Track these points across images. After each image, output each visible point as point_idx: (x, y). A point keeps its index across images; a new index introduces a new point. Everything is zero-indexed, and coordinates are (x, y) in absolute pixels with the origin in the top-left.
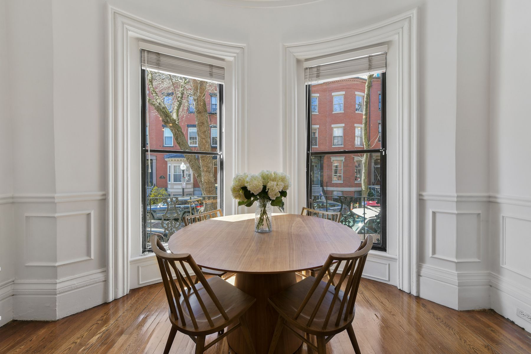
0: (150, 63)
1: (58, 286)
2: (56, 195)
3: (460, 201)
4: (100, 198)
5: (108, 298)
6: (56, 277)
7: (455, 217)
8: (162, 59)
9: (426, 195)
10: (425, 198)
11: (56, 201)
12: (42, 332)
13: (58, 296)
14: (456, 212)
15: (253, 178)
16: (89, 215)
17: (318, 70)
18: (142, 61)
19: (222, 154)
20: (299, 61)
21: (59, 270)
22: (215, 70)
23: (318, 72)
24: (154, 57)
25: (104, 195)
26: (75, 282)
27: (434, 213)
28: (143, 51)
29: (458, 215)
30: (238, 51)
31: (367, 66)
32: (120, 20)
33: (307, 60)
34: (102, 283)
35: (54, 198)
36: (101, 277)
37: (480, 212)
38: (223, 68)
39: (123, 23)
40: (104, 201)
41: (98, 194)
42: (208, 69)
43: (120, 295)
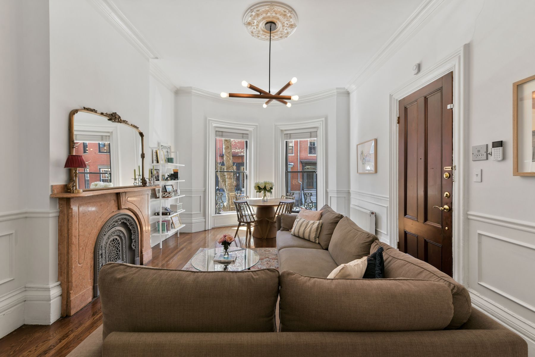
0: (219, 136)
1: (193, 221)
2: (192, 189)
3: (338, 192)
4: (204, 190)
5: (206, 228)
6: (192, 218)
7: (336, 198)
8: (224, 134)
9: (328, 190)
10: (328, 191)
11: (192, 191)
12: (187, 237)
13: (193, 224)
14: (336, 196)
15: (262, 183)
16: (201, 196)
17: (290, 135)
18: (216, 135)
19: (247, 172)
20: (282, 131)
21: (193, 215)
22: (244, 135)
23: (290, 136)
24: (220, 133)
25: (205, 189)
26: (196, 220)
27: (330, 197)
28: (217, 131)
29: (337, 197)
30: (255, 127)
31: (309, 136)
32: (210, 122)
33: (286, 130)
34: (204, 223)
35: (192, 190)
36: (204, 220)
37: (345, 196)
38: (248, 134)
39: (211, 123)
40: (205, 191)
41: (203, 189)
42: (241, 135)
43: (209, 229)
